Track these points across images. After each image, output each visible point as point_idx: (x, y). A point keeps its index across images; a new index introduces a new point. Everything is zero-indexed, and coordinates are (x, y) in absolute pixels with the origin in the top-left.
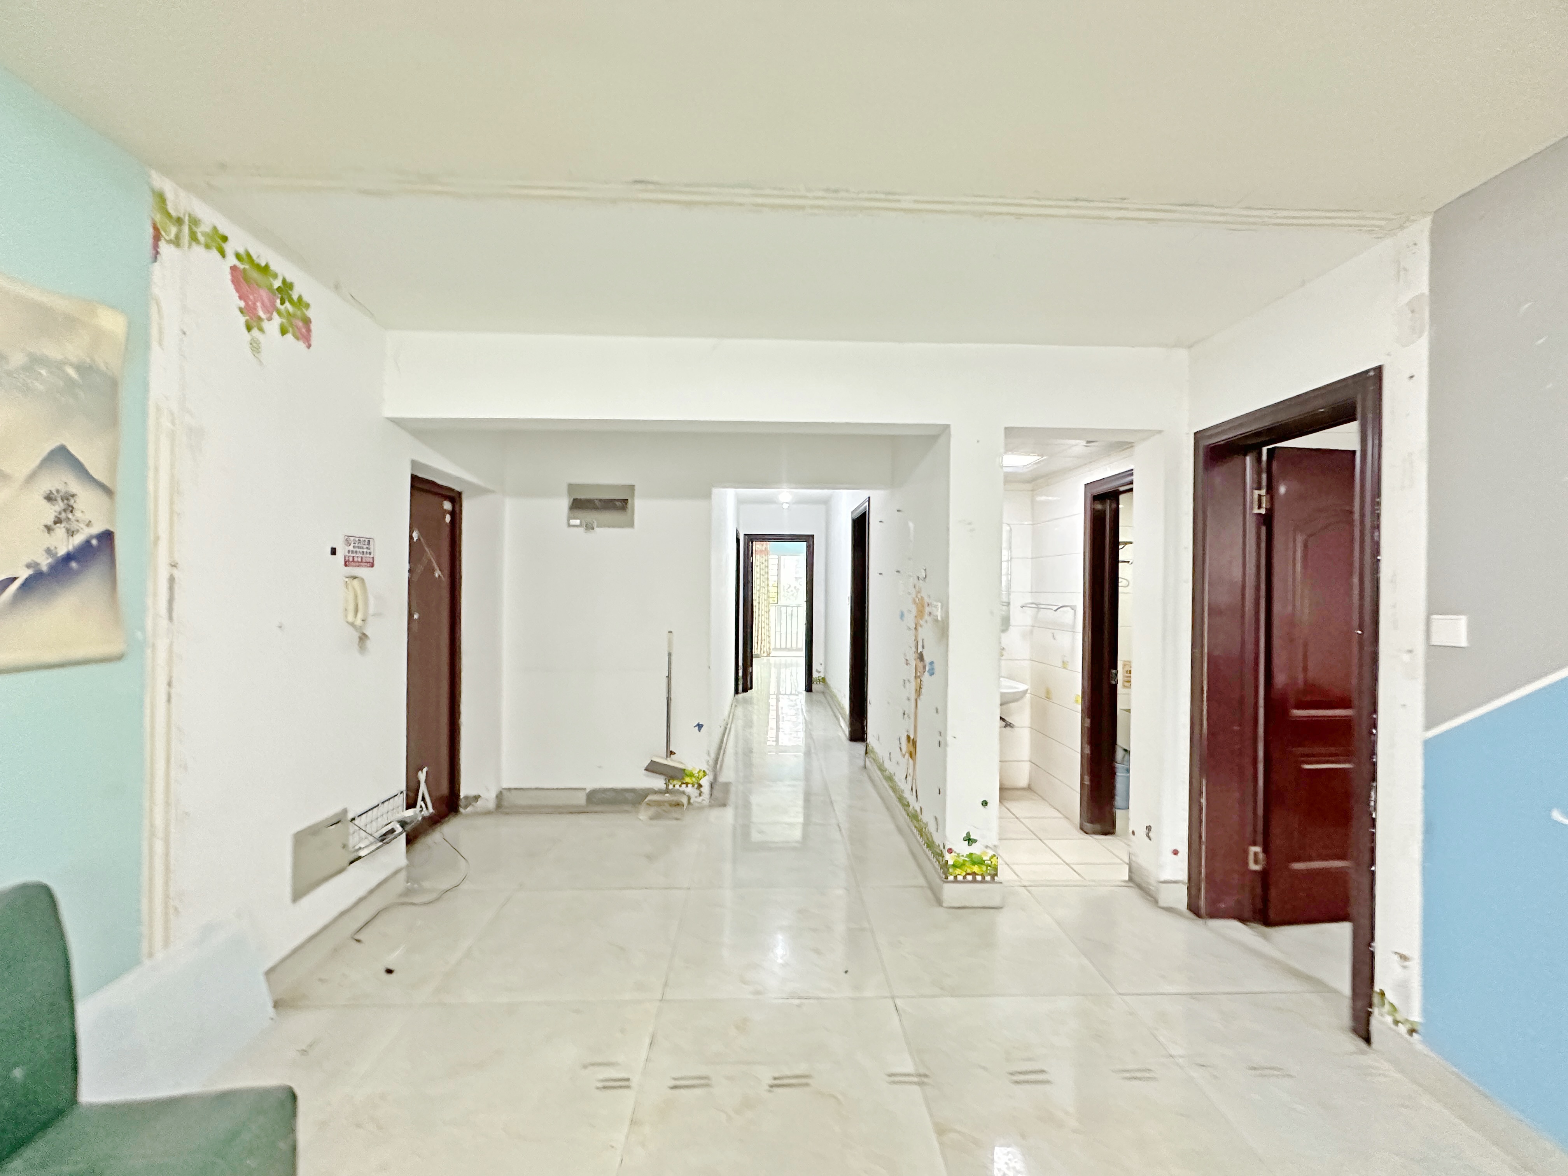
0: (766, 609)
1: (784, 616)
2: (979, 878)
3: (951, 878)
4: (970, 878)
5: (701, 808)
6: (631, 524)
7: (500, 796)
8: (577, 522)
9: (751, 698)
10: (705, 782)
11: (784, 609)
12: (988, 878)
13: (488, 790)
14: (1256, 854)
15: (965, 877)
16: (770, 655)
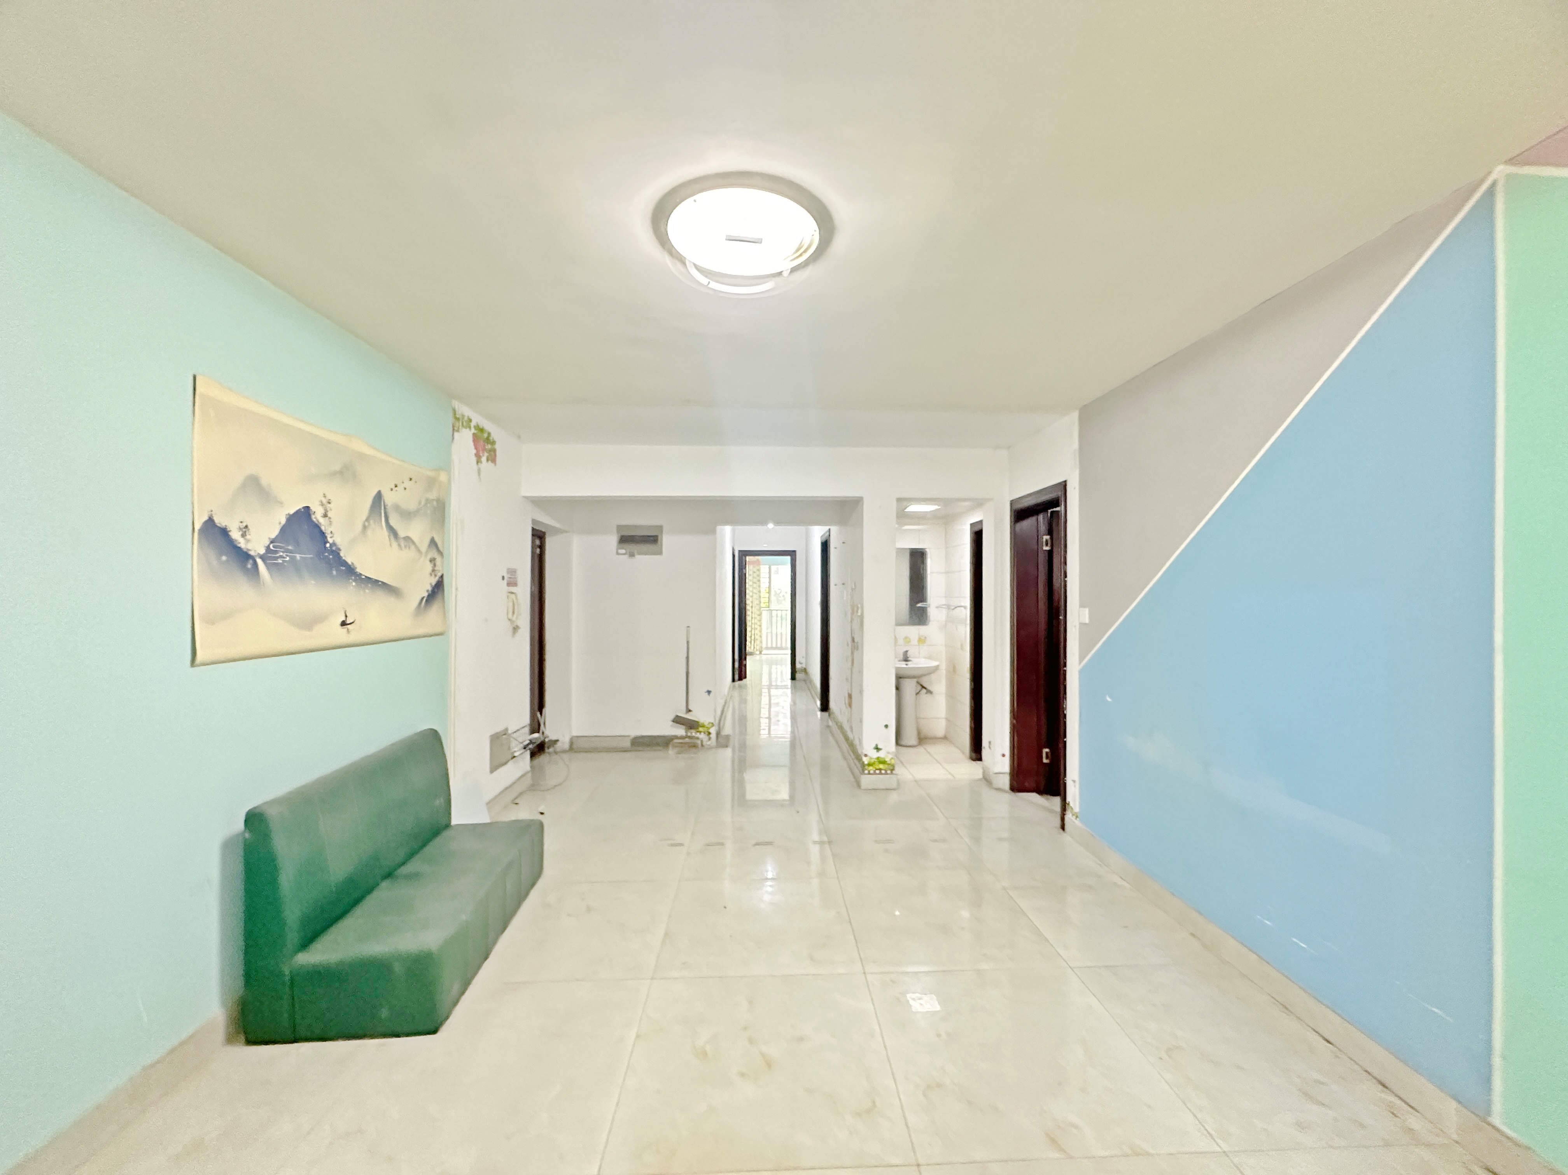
0: (758, 613)
1: (774, 620)
2: (883, 772)
3: (866, 772)
4: (878, 772)
5: (710, 748)
6: (660, 553)
7: (571, 743)
8: (623, 551)
9: (746, 685)
10: (713, 731)
11: (774, 613)
12: (889, 772)
13: (564, 736)
14: (1047, 753)
15: (875, 771)
16: (762, 653)
